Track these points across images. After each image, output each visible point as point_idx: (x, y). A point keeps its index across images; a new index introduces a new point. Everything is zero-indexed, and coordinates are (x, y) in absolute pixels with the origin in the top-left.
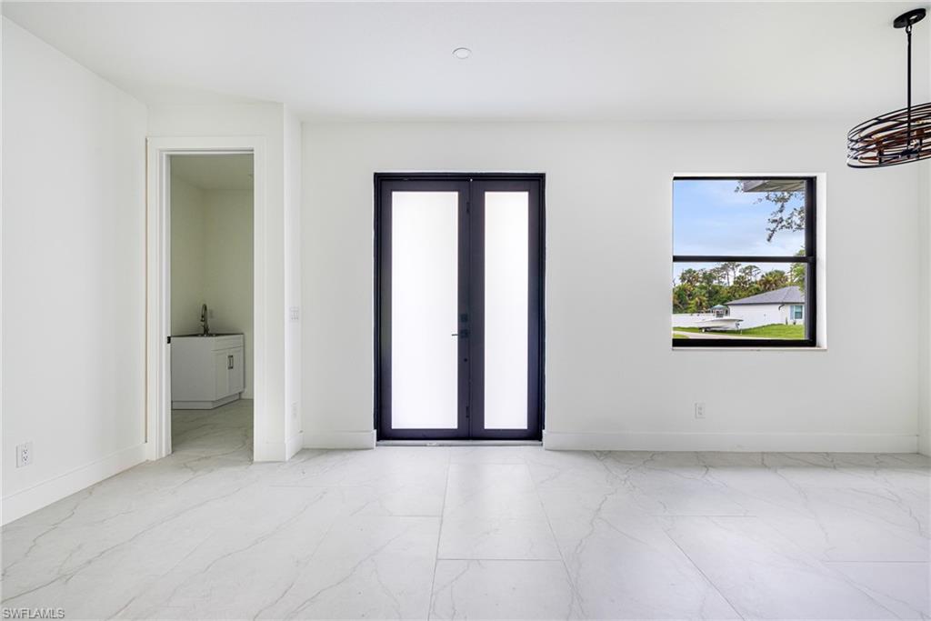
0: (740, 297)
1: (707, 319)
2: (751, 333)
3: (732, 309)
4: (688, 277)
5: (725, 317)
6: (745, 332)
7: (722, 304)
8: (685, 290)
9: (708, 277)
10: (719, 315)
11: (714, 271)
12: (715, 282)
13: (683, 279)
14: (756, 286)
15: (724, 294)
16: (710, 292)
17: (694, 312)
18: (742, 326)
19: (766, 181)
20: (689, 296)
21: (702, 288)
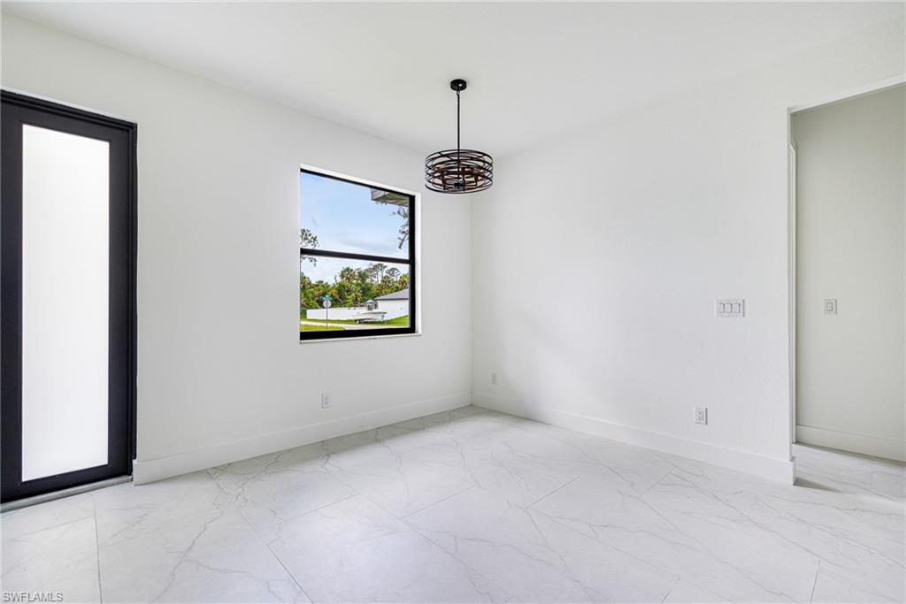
0: (386, 293)
1: (360, 312)
2: (393, 323)
3: (379, 302)
4: (346, 274)
5: (374, 311)
6: (389, 322)
7: (373, 299)
8: (344, 286)
9: (363, 276)
10: (370, 308)
11: (367, 270)
12: (368, 281)
13: (342, 276)
14: (397, 285)
15: (374, 290)
16: (363, 289)
17: (351, 306)
18: (387, 318)
19: (387, 193)
20: (347, 291)
21: (357, 285)
